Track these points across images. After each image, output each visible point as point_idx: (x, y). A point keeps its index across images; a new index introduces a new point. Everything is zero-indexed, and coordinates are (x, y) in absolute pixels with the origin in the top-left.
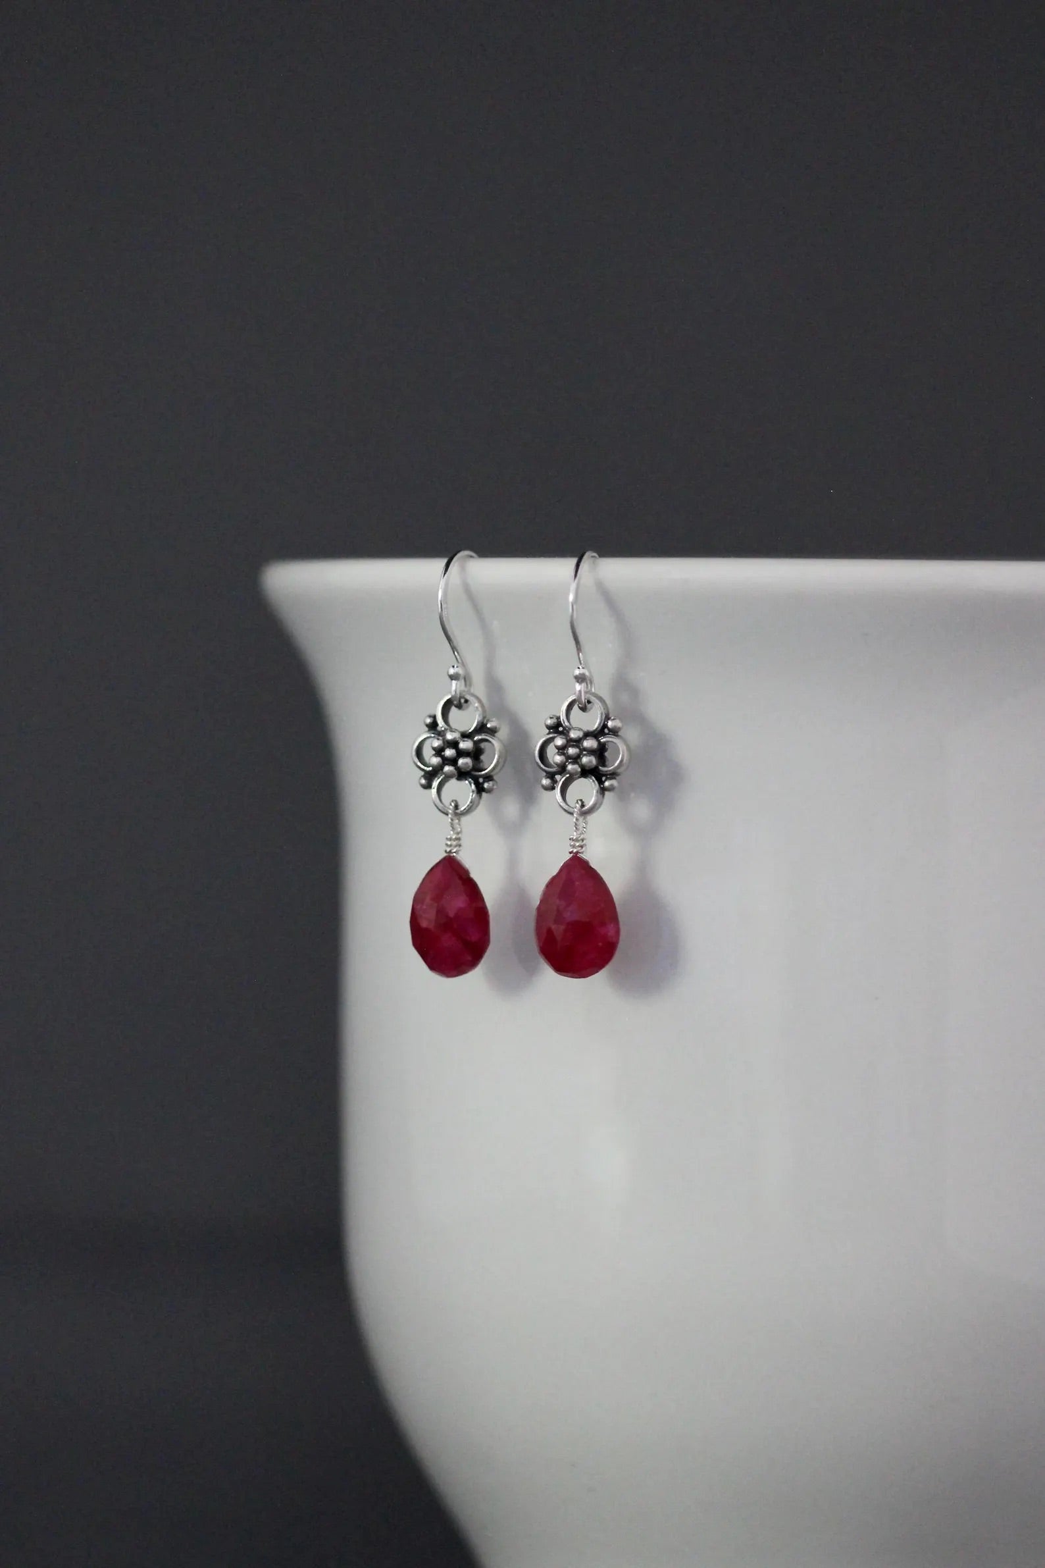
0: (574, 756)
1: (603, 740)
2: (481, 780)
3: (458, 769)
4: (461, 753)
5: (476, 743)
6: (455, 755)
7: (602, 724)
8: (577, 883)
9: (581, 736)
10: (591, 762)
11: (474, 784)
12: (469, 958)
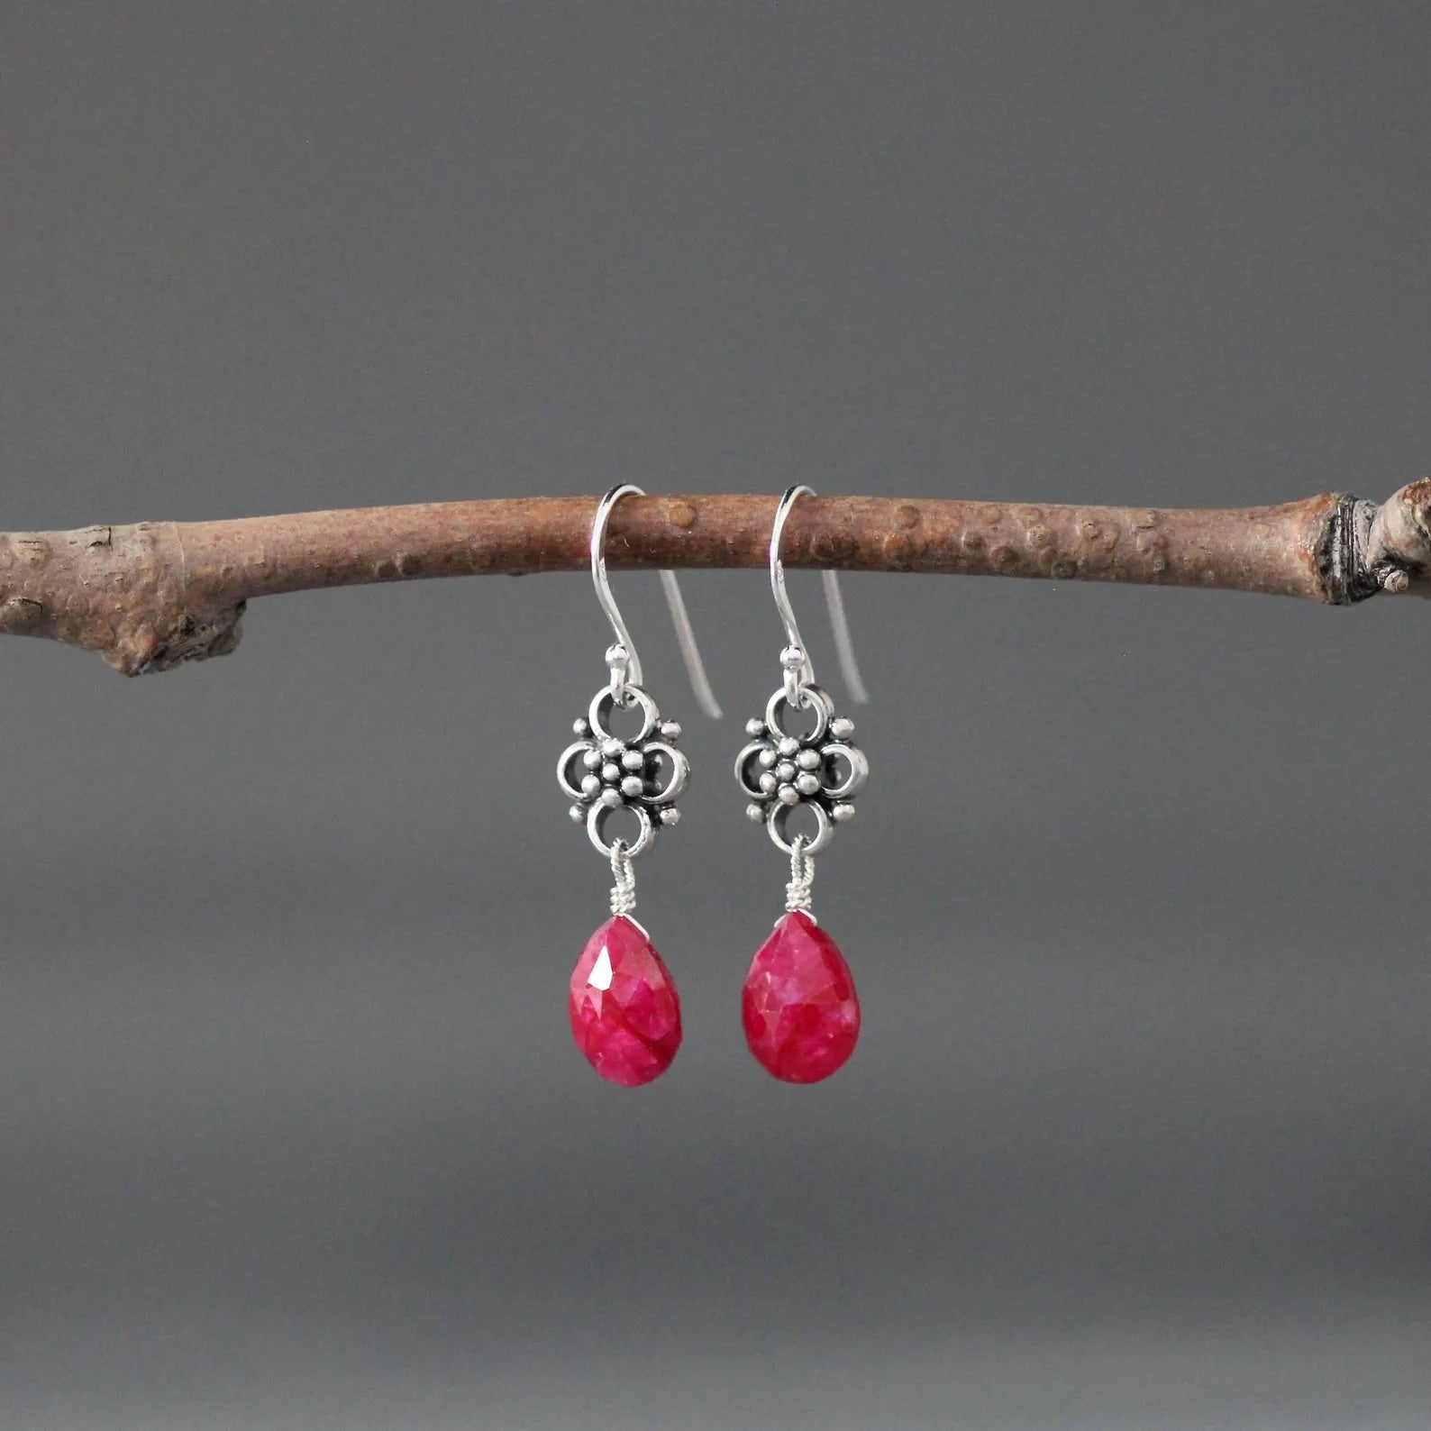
0: (787, 779)
1: (827, 750)
2: (657, 808)
3: (622, 794)
4: (624, 772)
5: (648, 757)
6: (619, 774)
7: (824, 730)
8: (796, 951)
9: (795, 748)
10: (811, 784)
11: (647, 813)
12: (654, 1061)
